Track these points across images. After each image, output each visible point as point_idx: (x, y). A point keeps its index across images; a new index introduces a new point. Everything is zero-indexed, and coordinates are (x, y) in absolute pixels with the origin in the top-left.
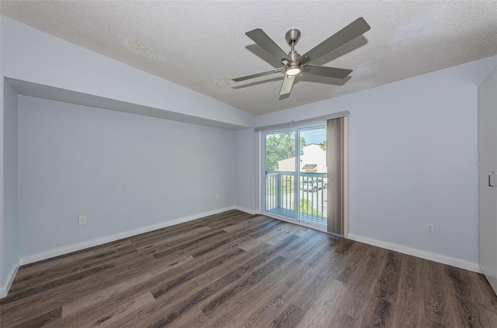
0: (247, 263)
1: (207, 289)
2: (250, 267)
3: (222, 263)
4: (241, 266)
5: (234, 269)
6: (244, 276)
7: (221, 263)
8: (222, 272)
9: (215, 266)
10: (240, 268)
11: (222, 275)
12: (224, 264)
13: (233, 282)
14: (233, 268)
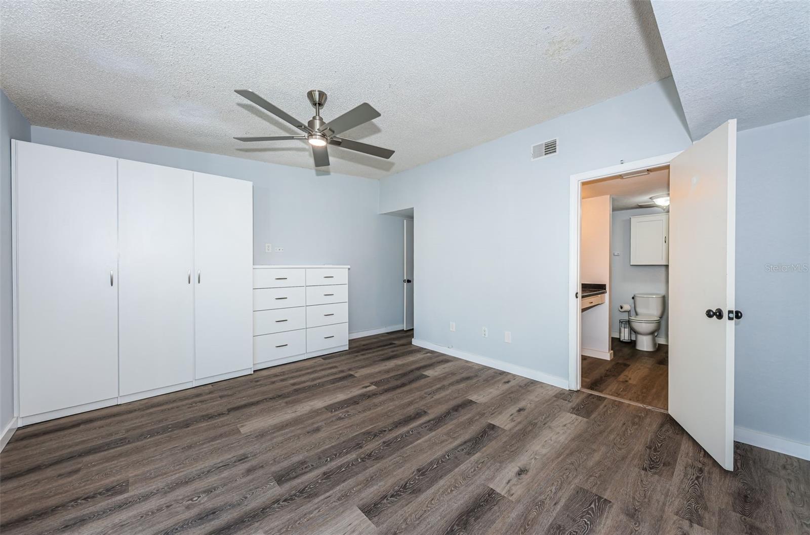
0: (367, 468)
1: (431, 430)
2: (363, 460)
3: (419, 470)
4: (378, 463)
5: (394, 456)
6: (377, 443)
7: (421, 472)
8: (415, 451)
9: (431, 463)
10: (382, 458)
11: (414, 447)
12: (414, 468)
13: (395, 435)
14: (395, 458)
